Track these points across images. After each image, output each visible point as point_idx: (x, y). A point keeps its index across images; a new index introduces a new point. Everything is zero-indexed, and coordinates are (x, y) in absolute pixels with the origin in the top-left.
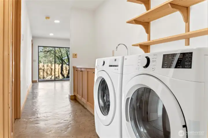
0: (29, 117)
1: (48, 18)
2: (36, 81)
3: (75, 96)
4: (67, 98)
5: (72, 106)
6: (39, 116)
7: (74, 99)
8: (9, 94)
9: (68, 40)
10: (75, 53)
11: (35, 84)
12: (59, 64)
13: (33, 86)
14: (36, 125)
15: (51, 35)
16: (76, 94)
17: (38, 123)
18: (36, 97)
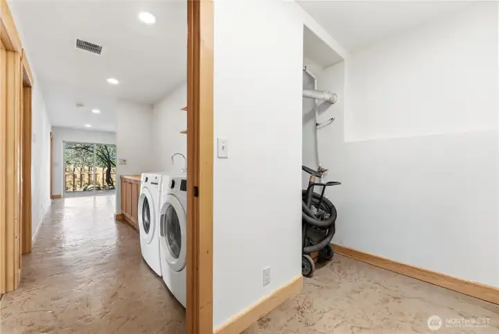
0: (47, 249)
1: (80, 105)
2: (60, 196)
3: (123, 215)
4: (111, 218)
5: (119, 228)
6: (63, 246)
7: (122, 219)
8: (16, 221)
9: (113, 134)
10: (124, 158)
11: (58, 201)
12: (104, 167)
13: (52, 203)
14: (58, 257)
15: (88, 126)
16: (124, 213)
17: (62, 255)
18: (59, 221)
